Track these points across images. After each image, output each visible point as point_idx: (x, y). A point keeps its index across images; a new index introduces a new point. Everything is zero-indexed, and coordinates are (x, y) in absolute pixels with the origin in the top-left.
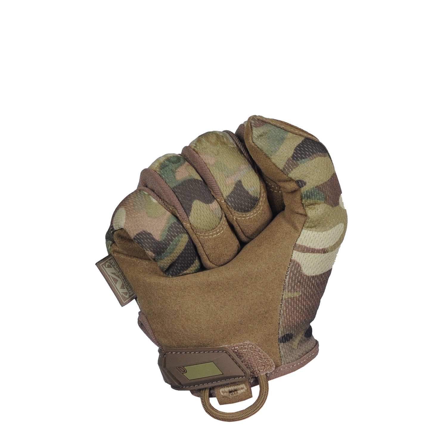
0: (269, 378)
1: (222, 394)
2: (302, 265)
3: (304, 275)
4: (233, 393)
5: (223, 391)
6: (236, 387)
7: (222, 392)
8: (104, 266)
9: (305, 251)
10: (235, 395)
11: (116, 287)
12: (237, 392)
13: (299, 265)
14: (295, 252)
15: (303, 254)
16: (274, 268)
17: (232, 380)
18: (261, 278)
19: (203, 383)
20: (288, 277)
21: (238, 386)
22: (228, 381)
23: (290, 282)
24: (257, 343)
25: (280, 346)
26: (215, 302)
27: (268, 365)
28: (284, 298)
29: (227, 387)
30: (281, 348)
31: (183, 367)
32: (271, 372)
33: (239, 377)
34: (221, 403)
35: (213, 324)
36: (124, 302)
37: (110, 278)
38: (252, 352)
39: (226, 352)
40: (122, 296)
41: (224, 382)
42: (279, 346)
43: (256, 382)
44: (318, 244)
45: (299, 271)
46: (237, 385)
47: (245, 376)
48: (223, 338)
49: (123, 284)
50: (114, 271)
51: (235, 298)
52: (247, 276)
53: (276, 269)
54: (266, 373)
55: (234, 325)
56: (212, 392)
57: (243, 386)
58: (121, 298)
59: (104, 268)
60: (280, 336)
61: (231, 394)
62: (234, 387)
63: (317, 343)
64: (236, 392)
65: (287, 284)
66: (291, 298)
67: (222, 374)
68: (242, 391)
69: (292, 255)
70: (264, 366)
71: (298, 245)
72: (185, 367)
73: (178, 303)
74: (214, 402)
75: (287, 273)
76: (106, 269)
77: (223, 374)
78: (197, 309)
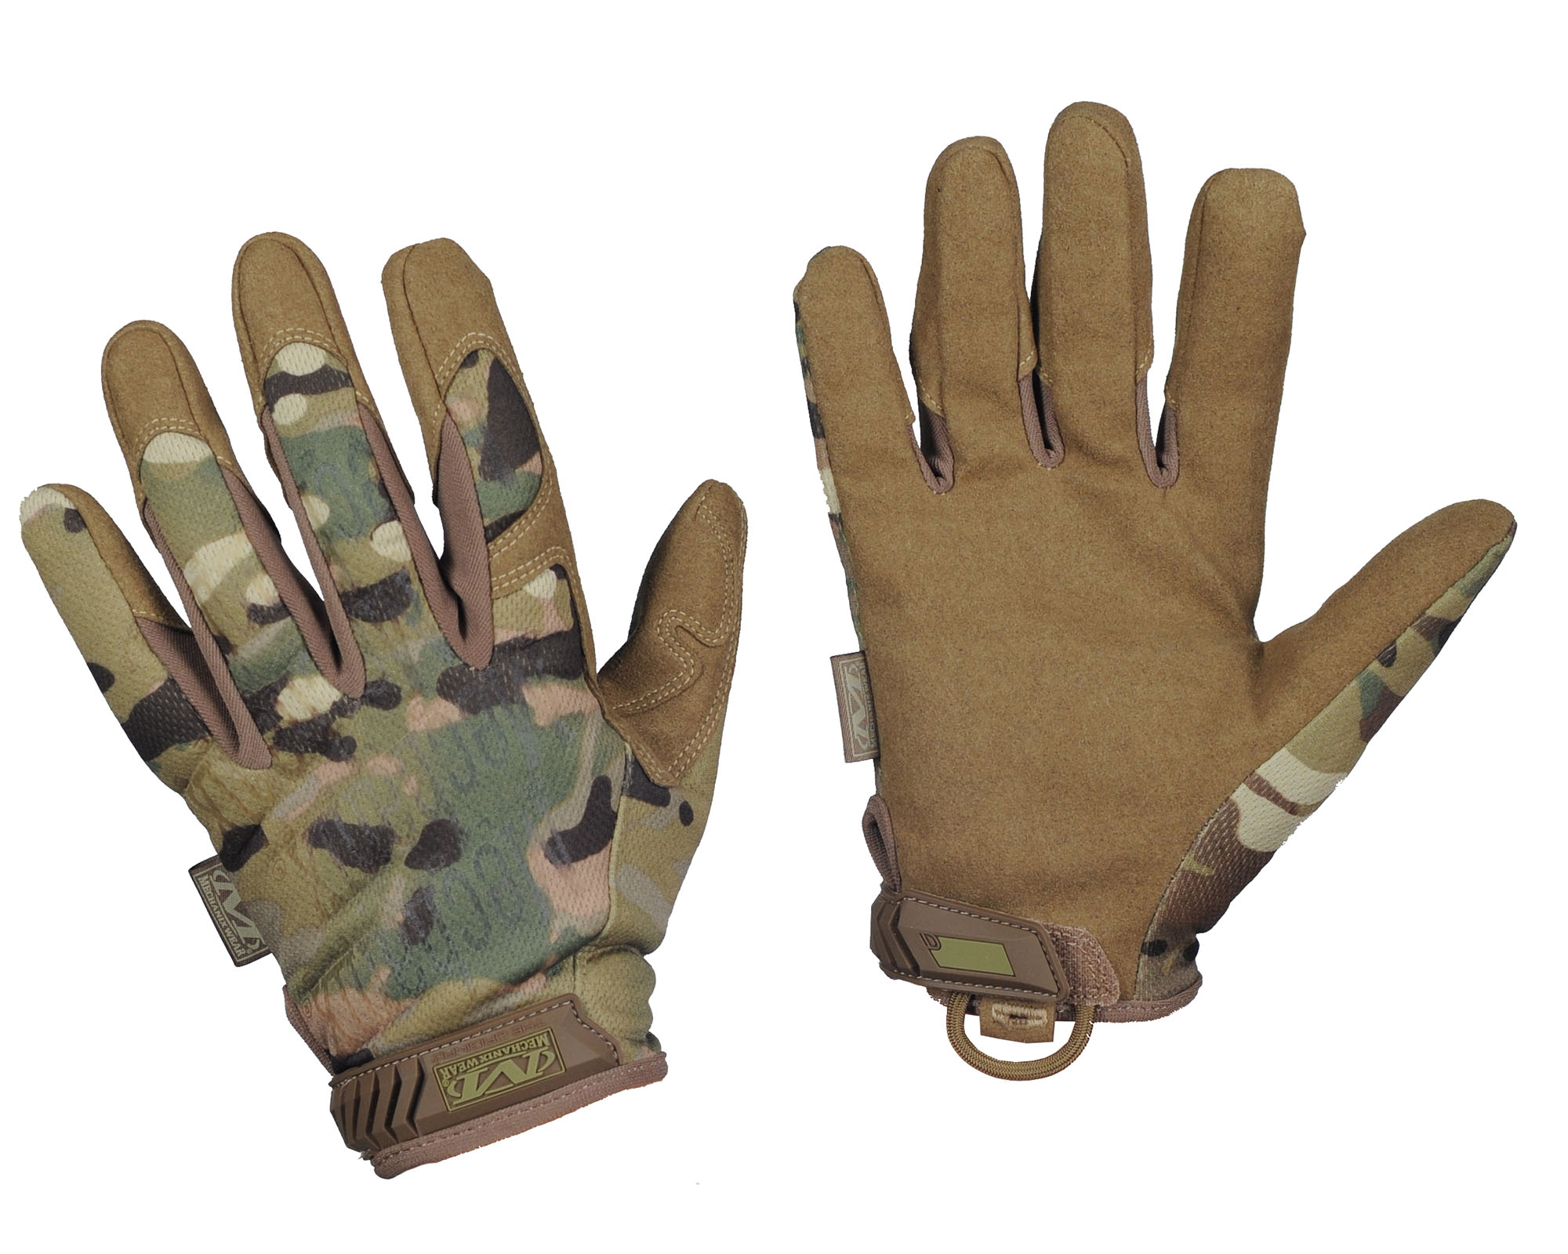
0: (1100, 1016)
1: (994, 1014)
2: (1242, 817)
3: (1237, 840)
4: (1018, 1021)
5: (999, 1011)
6: (1026, 1011)
7: (996, 1011)
8: (845, 668)
9: (1263, 792)
10: (1018, 1026)
11: (851, 719)
12: (1026, 1023)
13: (1237, 815)
14: (1243, 786)
15: (1256, 796)
16: (1189, 803)
17: (1026, 994)
18: (1155, 810)
19: (964, 979)
20: (1206, 829)
21: (1032, 1010)
22: (1017, 993)
23: (1207, 841)
24: (1099, 938)
25: (1141, 960)
26: (1047, 827)
27: (1107, 990)
28: (1181, 867)
29: (1009, 1004)
30: (1141, 964)
31: (936, 937)
32: (1108, 1005)
33: (1044, 991)
34: (985, 1032)
35: (1029, 872)
36: (854, 755)
37: (848, 697)
38: (1085, 952)
39: (1036, 934)
40: (856, 742)
41: (1008, 992)
42: (1139, 959)
43: (1070, 1013)
44: (1292, 789)
45: (1233, 827)
46: (1031, 1007)
47: (1057, 994)
48: (1039, 904)
49: (865, 720)
50: (860, 688)
51: (1090, 833)
52: (1130, 796)
53: (1191, 804)
54: (1097, 1003)
55: (1069, 886)
56: (975, 1003)
57: (1042, 1013)
58: (853, 745)
59: (844, 673)
60: (1148, 939)
61: (1014, 1021)
62: (1023, 1009)
63: (1198, 980)
64: (1023, 1021)
65: (1199, 843)
66: (1194, 873)
67: (1012, 974)
68: (1037, 1022)
69: (1234, 791)
70: (1098, 989)
71: (1257, 777)
72: (939, 938)
73: (974, 803)
74: (972, 1024)
75: (1208, 821)
76: (848, 676)
77: (1014, 976)
78: (1008, 830)
